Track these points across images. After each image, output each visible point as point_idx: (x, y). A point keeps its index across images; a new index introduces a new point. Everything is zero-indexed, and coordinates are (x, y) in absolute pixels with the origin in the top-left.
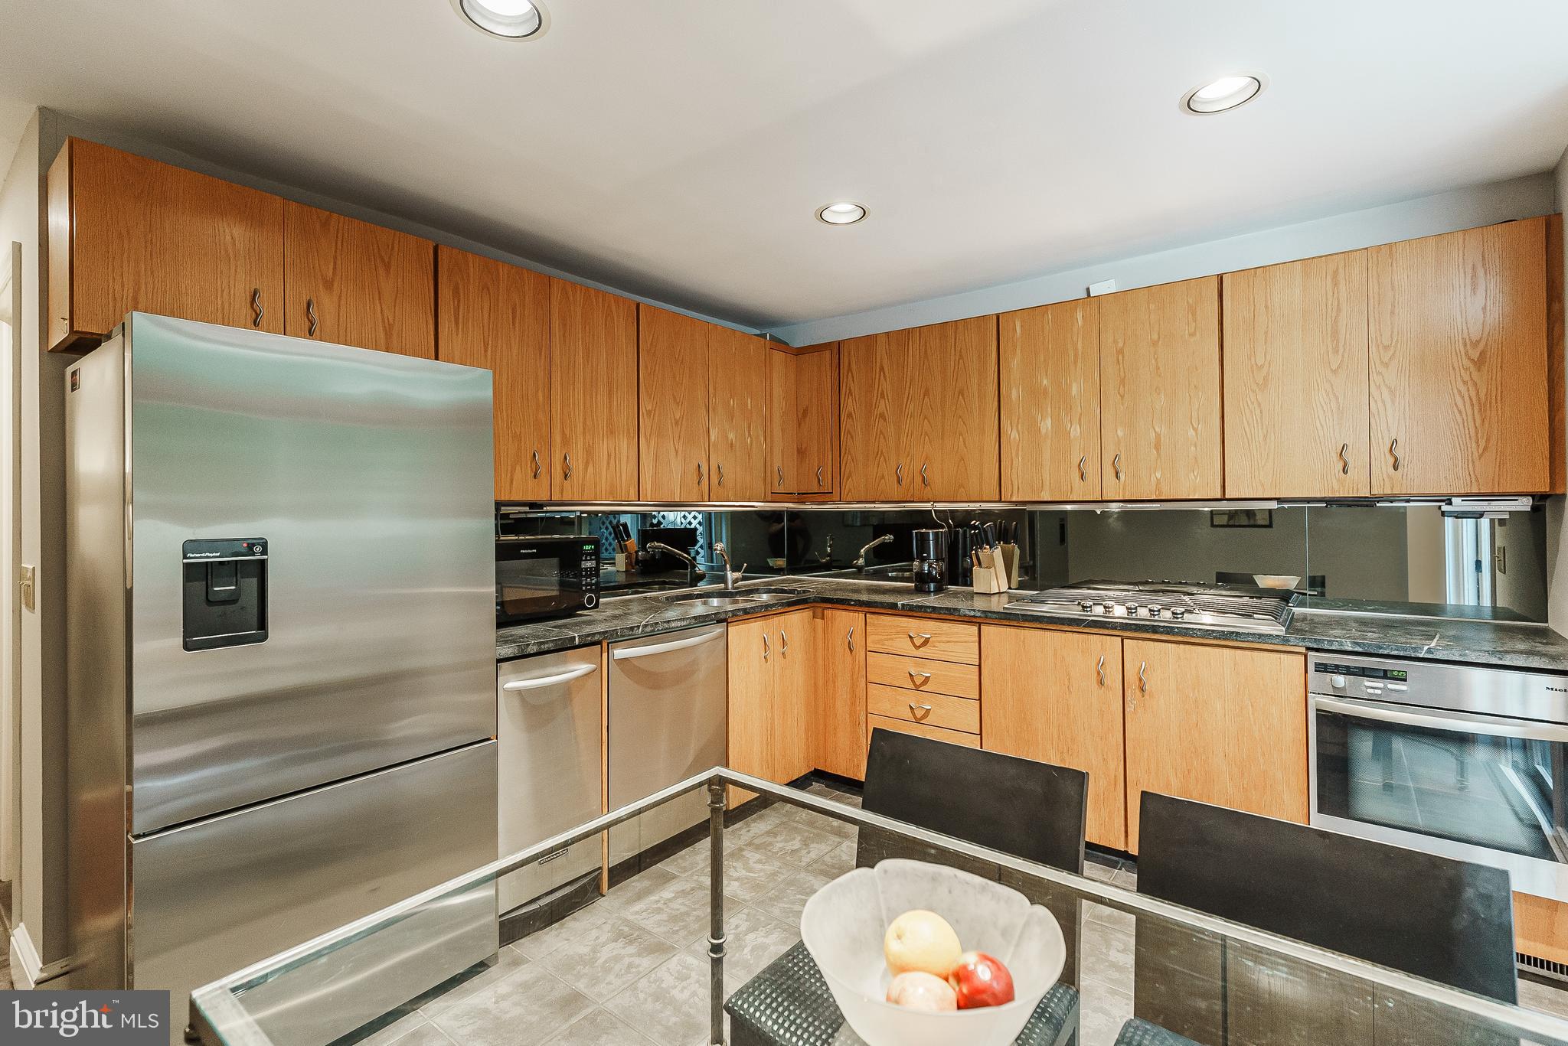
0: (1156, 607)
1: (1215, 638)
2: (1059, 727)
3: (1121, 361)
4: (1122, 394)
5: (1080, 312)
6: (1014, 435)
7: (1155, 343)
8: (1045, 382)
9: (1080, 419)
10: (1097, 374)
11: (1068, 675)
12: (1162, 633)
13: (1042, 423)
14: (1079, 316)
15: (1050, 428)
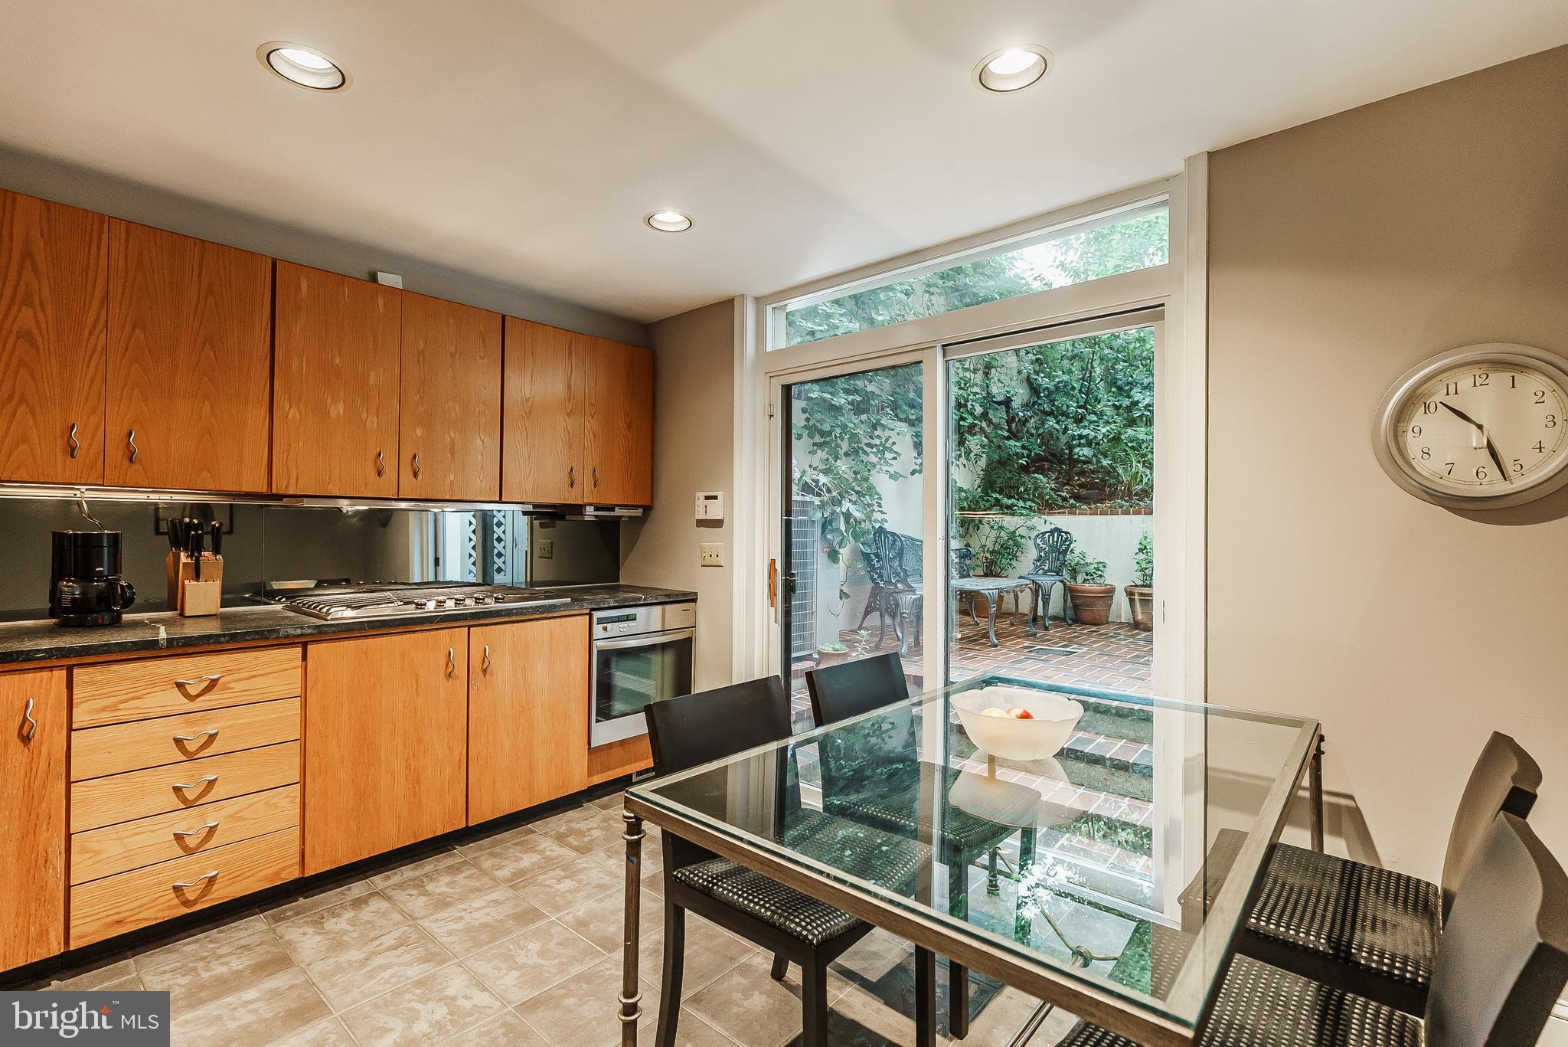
0: (441, 598)
1: (541, 613)
2: (405, 734)
3: (421, 361)
4: (422, 395)
5: (381, 297)
6: (293, 413)
7: (453, 356)
8: (338, 361)
9: (377, 411)
10: (397, 369)
11: (417, 676)
12: (504, 616)
13: (332, 407)
14: (381, 302)
15: (342, 414)
